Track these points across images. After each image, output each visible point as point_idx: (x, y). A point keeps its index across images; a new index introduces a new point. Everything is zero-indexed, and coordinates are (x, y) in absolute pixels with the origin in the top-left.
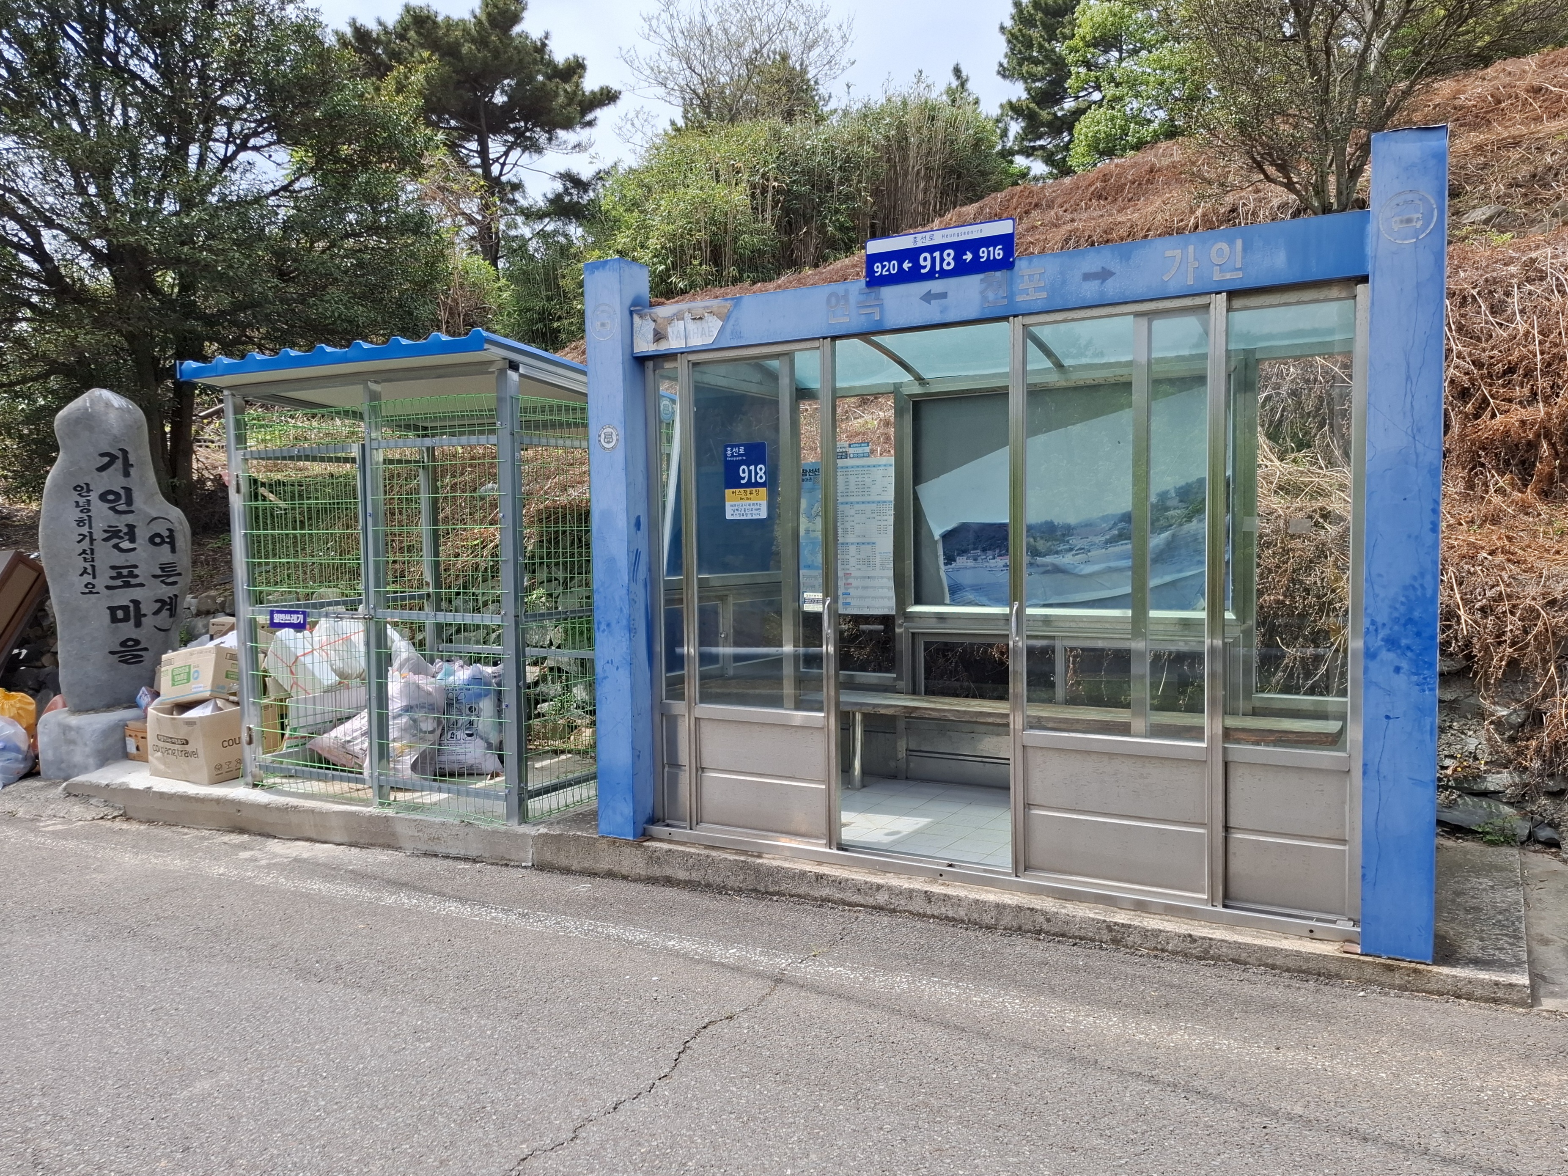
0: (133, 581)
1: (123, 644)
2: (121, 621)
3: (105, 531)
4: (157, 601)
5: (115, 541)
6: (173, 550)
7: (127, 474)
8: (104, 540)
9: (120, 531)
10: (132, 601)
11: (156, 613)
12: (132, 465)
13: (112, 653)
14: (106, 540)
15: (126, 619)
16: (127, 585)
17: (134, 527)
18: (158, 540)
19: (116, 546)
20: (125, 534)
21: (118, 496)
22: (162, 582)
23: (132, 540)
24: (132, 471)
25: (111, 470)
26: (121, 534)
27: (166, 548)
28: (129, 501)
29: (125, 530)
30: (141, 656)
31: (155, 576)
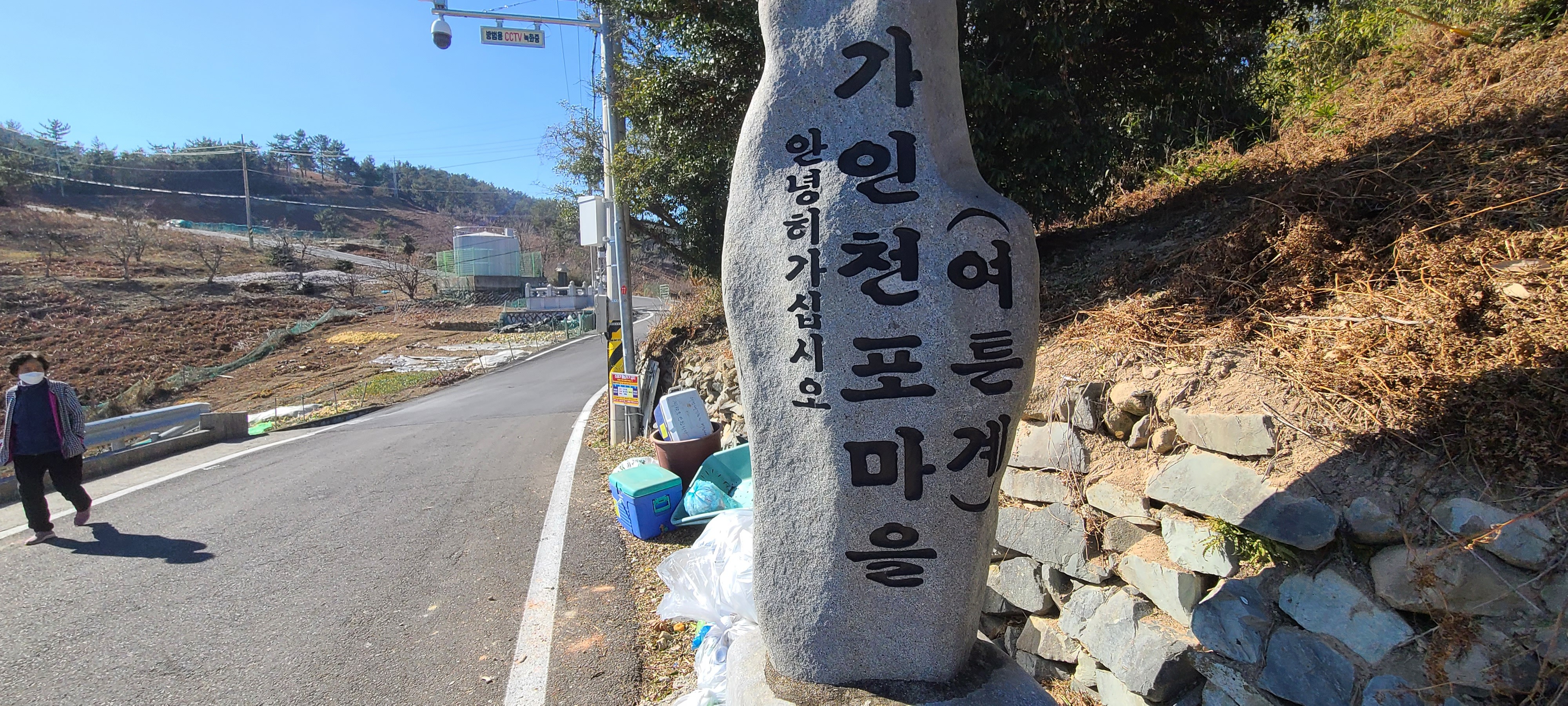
0: (908, 380)
1: (877, 538)
2: (874, 481)
3: (846, 248)
4: (959, 434)
5: (872, 273)
6: (1006, 302)
7: (904, 99)
8: (841, 271)
9: (884, 247)
10: (900, 431)
11: (957, 465)
12: (918, 76)
13: (854, 557)
14: (848, 271)
15: (887, 478)
16: (893, 390)
17: (917, 235)
18: (970, 272)
19: (871, 289)
20: (893, 255)
21: (881, 155)
22: (976, 383)
23: (910, 273)
24: (917, 89)
25: (868, 91)
26: (885, 256)
27: (990, 292)
28: (907, 172)
29: (894, 244)
30: (920, 570)
31: (959, 369)
